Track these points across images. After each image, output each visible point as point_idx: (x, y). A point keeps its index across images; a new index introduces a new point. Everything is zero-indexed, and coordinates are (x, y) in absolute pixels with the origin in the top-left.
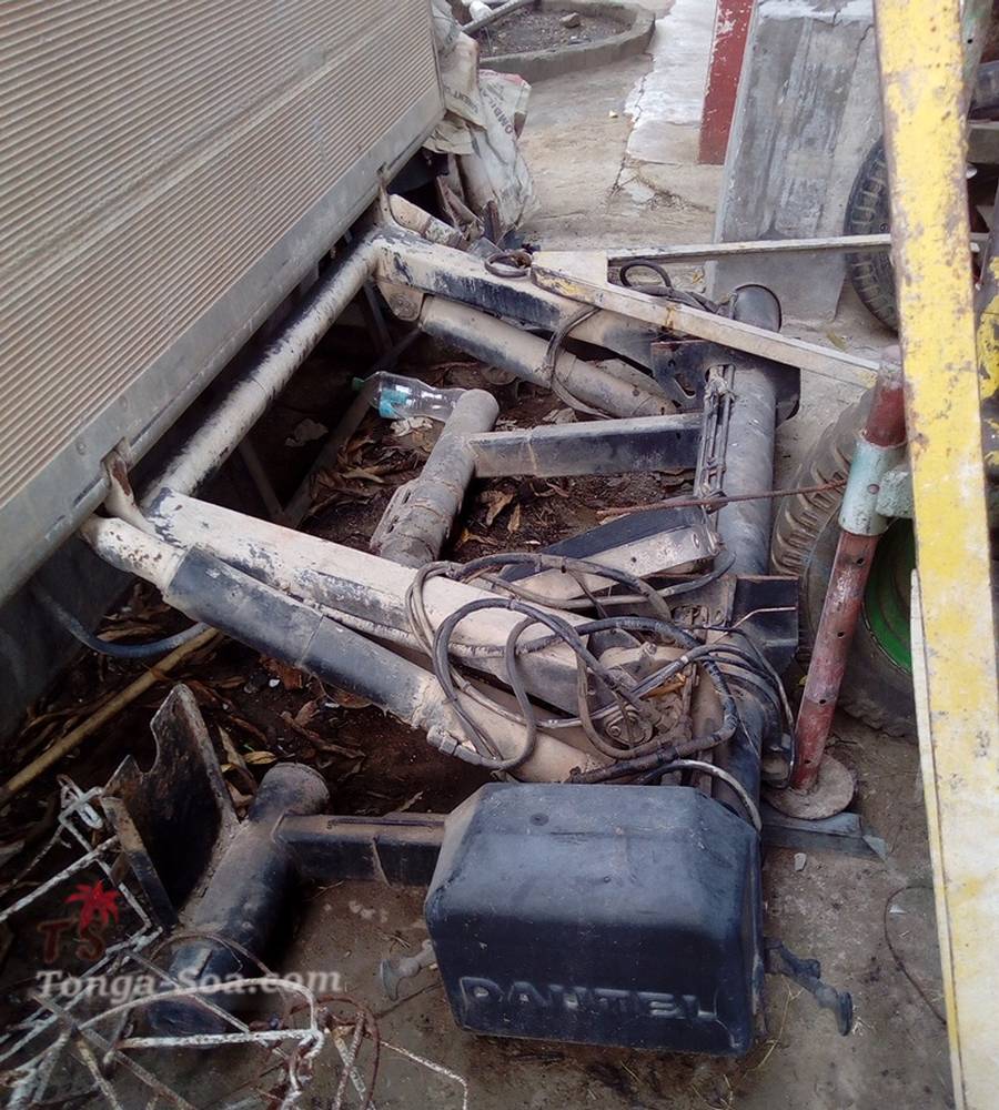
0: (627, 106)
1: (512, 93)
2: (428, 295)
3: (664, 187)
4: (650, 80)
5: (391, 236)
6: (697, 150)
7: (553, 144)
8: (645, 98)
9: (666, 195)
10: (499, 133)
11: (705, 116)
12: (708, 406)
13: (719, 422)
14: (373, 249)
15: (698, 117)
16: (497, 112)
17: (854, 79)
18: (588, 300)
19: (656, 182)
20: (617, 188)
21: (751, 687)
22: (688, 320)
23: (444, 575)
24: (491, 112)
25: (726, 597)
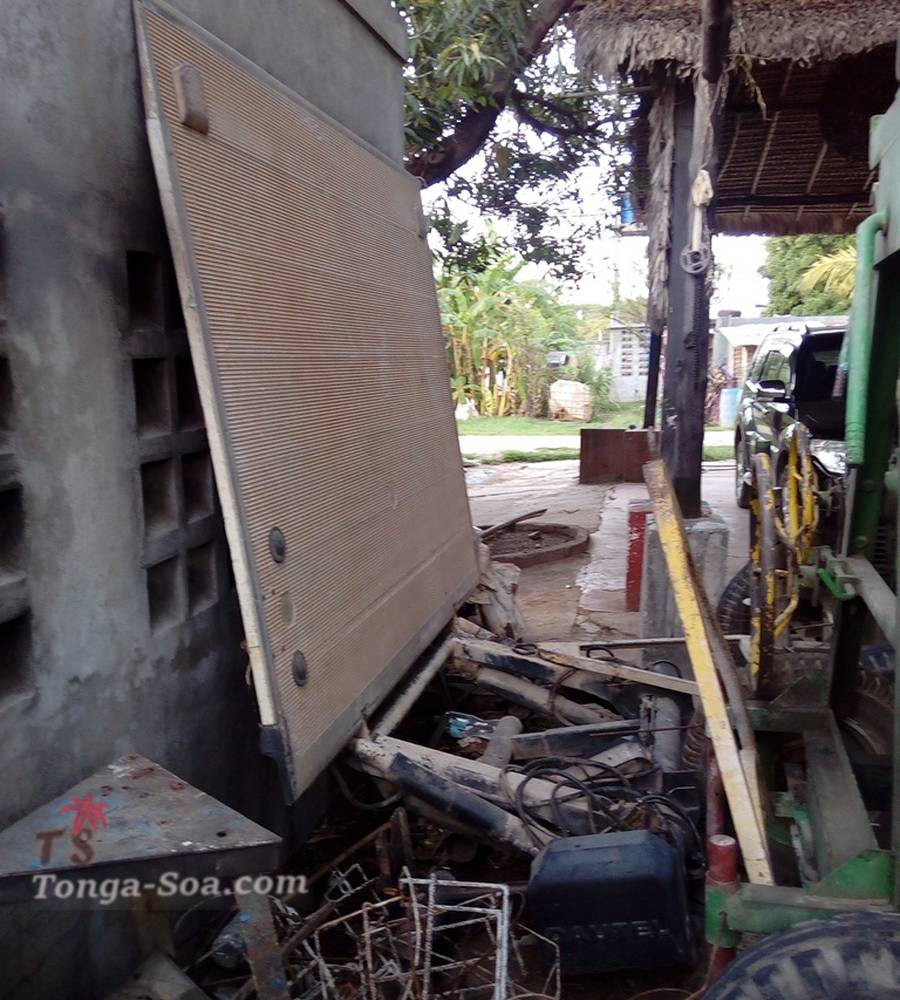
0: (577, 581)
1: (511, 574)
2: (481, 665)
3: (606, 624)
4: (590, 568)
5: (460, 636)
6: (624, 604)
7: (532, 603)
8: (587, 578)
9: (608, 629)
10: (502, 593)
11: (628, 584)
12: (642, 715)
13: (649, 721)
14: (452, 642)
15: (624, 587)
16: (502, 583)
17: (706, 559)
18: (570, 664)
19: (600, 622)
20: (576, 625)
21: (675, 820)
22: (625, 672)
23: (513, 771)
24: (498, 582)
25: (659, 783)
